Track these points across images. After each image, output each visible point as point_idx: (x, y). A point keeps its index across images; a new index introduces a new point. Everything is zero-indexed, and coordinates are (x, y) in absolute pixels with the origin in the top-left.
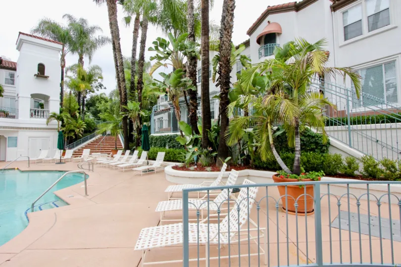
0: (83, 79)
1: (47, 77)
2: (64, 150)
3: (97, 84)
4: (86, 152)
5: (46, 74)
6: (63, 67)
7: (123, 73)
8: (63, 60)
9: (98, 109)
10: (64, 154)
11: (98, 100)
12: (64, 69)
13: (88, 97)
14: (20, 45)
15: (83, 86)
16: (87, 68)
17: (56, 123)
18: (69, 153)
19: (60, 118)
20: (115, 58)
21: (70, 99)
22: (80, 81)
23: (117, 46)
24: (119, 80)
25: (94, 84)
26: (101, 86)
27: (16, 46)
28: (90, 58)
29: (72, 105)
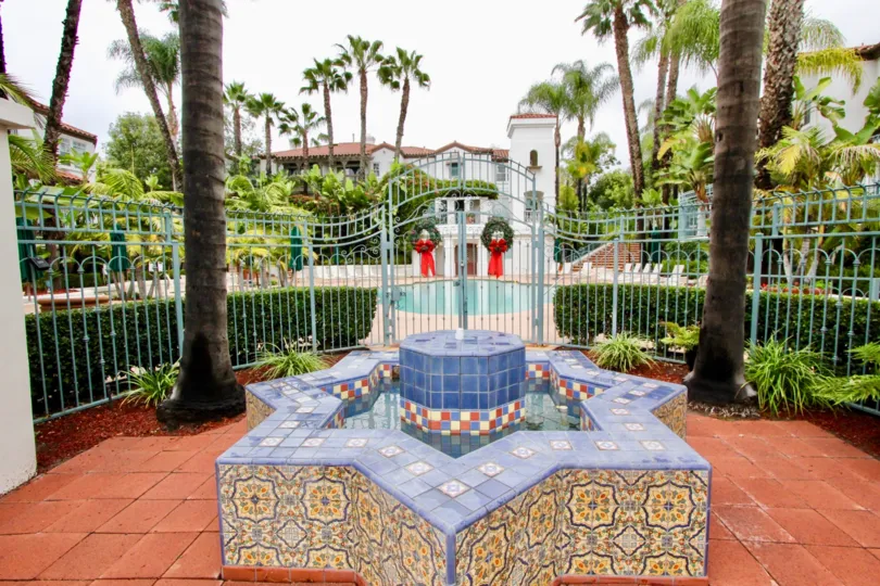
0: (583, 160)
1: (540, 167)
2: (561, 263)
3: (606, 158)
4: (586, 266)
5: (539, 164)
6: (557, 146)
7: (639, 145)
8: (558, 135)
9: (610, 198)
10: (561, 268)
11: (607, 184)
12: (560, 148)
13: (593, 181)
14: (511, 131)
15: (583, 171)
16: (589, 137)
17: (551, 228)
18: (567, 266)
19: (555, 221)
20: (627, 122)
21: (567, 192)
22: (579, 162)
23: (629, 102)
24: (632, 157)
25: (602, 158)
26: (612, 160)
27: (507, 133)
28: (592, 120)
29: (570, 201)
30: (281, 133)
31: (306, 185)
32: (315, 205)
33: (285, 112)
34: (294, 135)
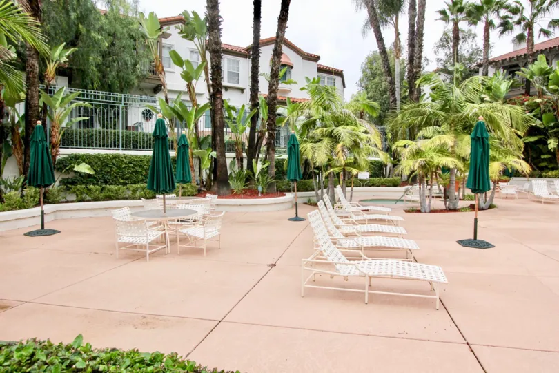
30: (502, 32)
31: (528, 84)
32: (538, 105)
33: (507, 7)
34: (518, 30)
